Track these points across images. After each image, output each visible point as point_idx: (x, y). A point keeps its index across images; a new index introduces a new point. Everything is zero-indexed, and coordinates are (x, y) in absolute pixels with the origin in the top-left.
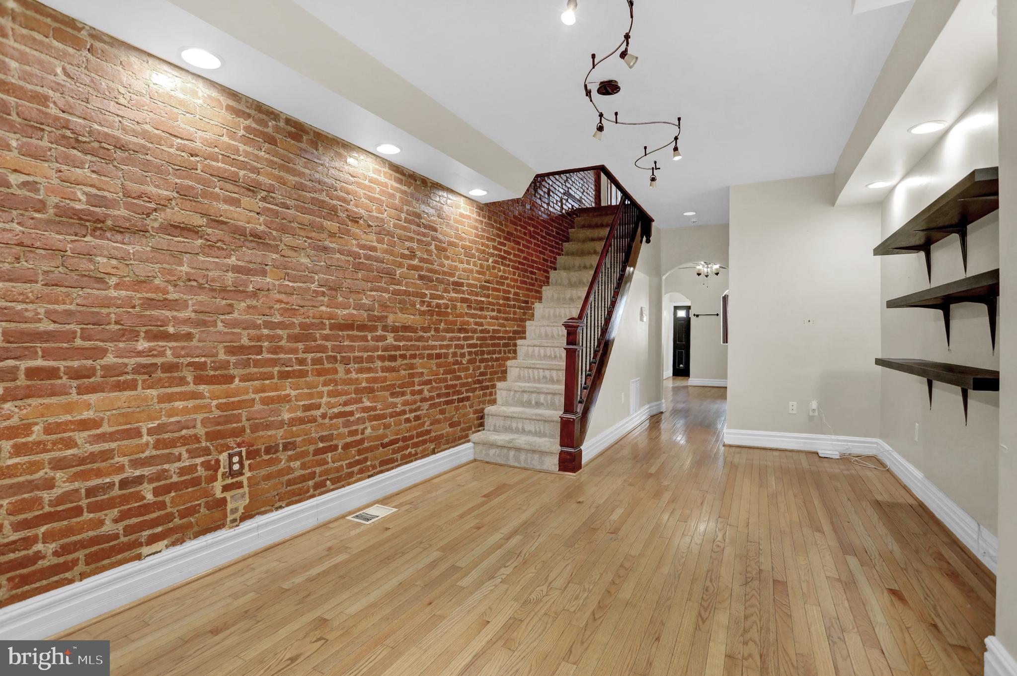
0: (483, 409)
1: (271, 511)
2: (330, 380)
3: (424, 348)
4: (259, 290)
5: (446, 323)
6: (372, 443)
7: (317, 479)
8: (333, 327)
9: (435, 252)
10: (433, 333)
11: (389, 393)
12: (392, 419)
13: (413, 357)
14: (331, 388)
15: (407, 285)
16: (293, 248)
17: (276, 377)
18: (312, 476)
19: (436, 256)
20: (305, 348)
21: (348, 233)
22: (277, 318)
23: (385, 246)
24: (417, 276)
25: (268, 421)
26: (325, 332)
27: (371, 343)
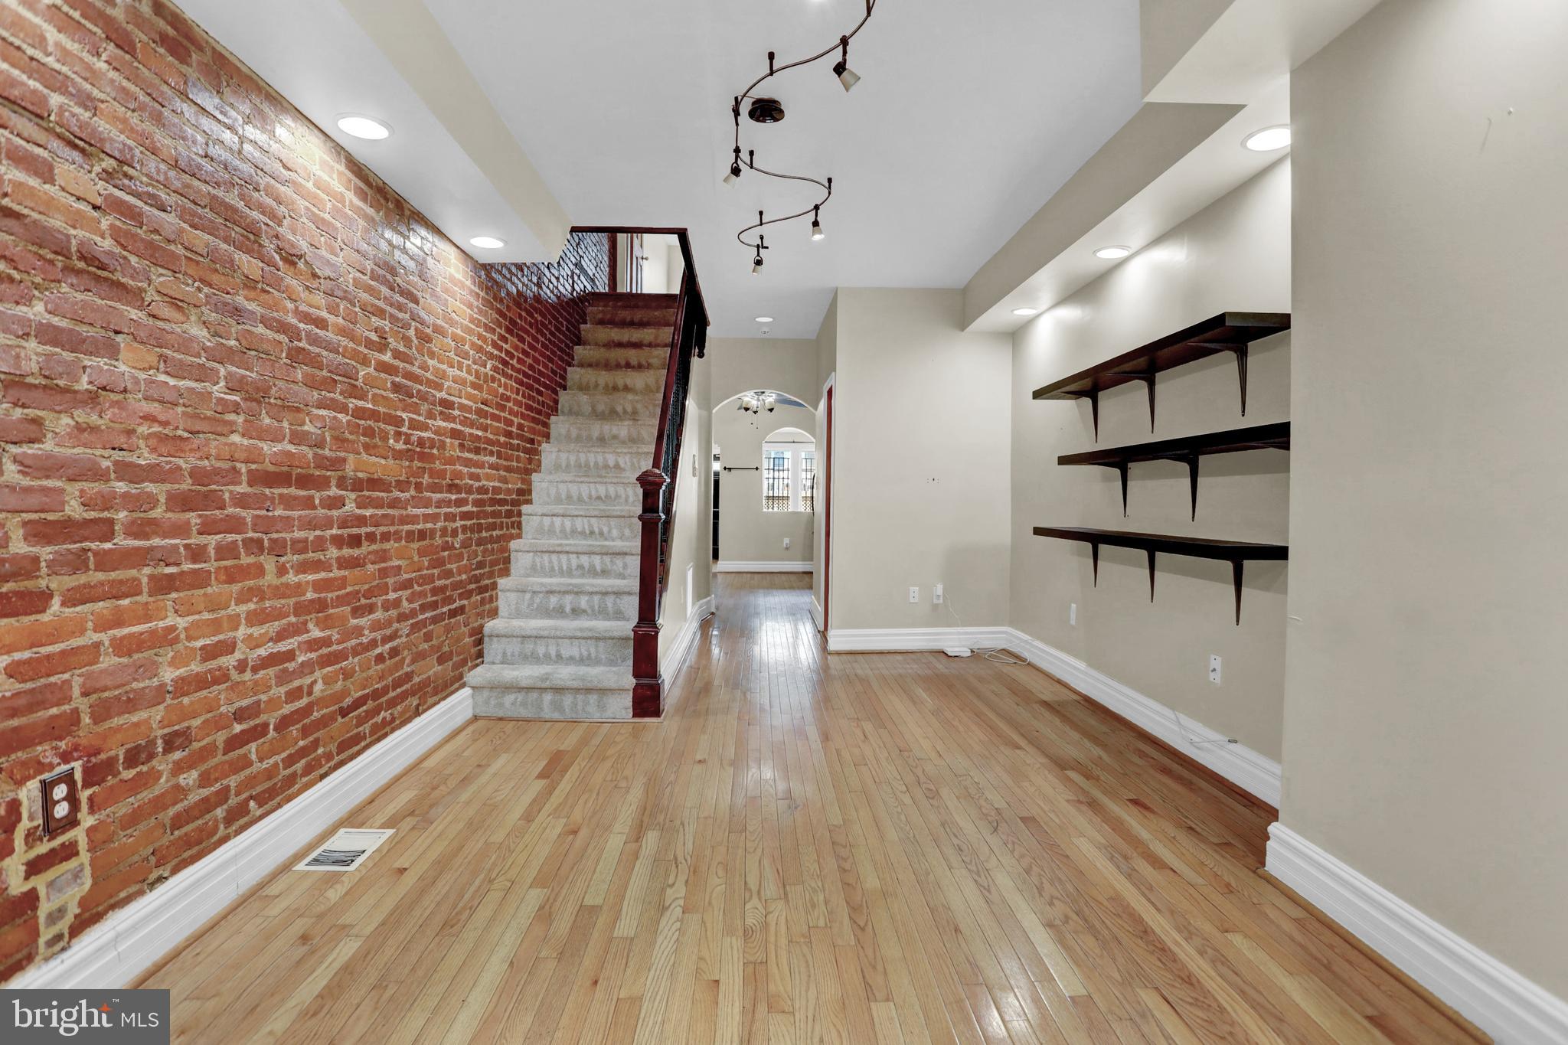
0: (482, 627)
1: (141, 893)
2: (250, 589)
3: (403, 520)
4: (104, 389)
5: (433, 473)
6: (325, 711)
7: (233, 801)
8: (255, 479)
9: (416, 341)
10: (413, 492)
11: (349, 608)
12: (356, 660)
13: (386, 537)
14: (252, 606)
15: (374, 402)
16: (175, 302)
17: (145, 590)
18: (223, 795)
19: (417, 349)
20: (203, 524)
21: (277, 284)
22: (145, 458)
23: (340, 320)
24: (389, 385)
25: (133, 690)
26: (239, 489)
27: (321, 512)
